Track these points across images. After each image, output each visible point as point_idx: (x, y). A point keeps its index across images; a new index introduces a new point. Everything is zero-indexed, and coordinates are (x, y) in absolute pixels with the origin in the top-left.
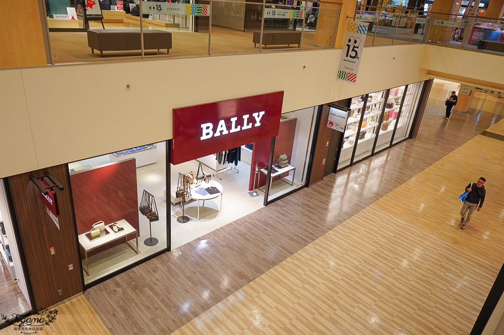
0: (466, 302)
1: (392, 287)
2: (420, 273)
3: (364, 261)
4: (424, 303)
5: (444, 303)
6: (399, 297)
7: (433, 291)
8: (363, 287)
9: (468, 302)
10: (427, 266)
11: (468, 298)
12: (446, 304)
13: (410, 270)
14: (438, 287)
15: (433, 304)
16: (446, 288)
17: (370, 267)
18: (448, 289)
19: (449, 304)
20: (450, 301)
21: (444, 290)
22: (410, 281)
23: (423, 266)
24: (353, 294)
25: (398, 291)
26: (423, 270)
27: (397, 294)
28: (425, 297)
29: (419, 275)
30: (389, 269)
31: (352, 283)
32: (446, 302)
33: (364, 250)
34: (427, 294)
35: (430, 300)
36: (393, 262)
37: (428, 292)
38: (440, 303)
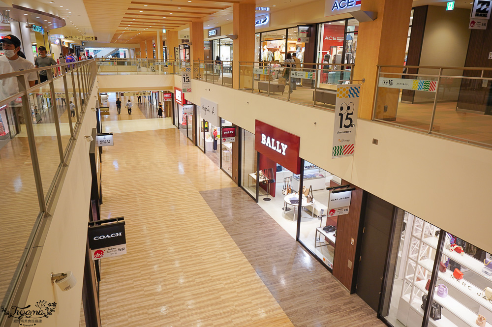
0: (126, 292)
1: (171, 263)
2: (169, 284)
3: (203, 262)
4: (147, 269)
5: (138, 279)
6: (162, 261)
7: (149, 281)
8: (182, 251)
9: (125, 292)
10: (171, 294)
11: (127, 295)
12: (136, 279)
13: (176, 281)
14: (150, 285)
15: (142, 273)
16: (145, 289)
17: (195, 262)
18: (143, 290)
19: (134, 281)
20: (136, 283)
21: (144, 287)
22: (168, 274)
23: (173, 292)
24: (181, 245)
25: (166, 264)
26: (169, 289)
27: (164, 261)
28: (150, 273)
29: (168, 283)
30: (186, 270)
31: (189, 248)
32: (137, 281)
33: (214, 268)
34: (151, 275)
35: (146, 274)
36: (191, 277)
37: (151, 277)
38: (139, 277)
